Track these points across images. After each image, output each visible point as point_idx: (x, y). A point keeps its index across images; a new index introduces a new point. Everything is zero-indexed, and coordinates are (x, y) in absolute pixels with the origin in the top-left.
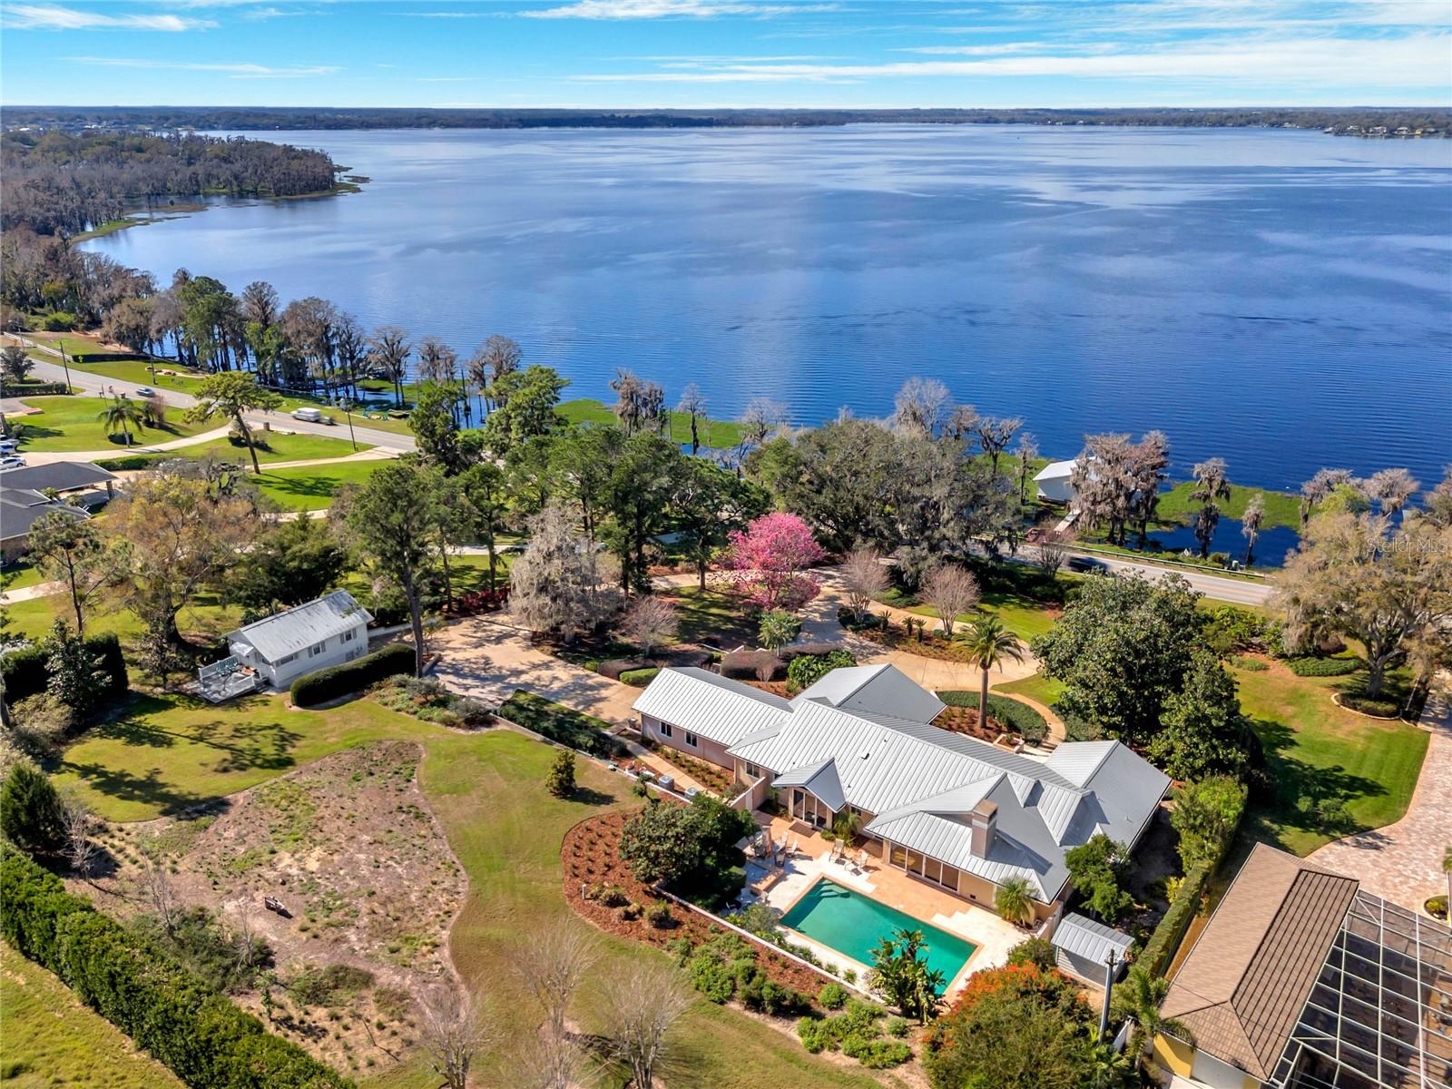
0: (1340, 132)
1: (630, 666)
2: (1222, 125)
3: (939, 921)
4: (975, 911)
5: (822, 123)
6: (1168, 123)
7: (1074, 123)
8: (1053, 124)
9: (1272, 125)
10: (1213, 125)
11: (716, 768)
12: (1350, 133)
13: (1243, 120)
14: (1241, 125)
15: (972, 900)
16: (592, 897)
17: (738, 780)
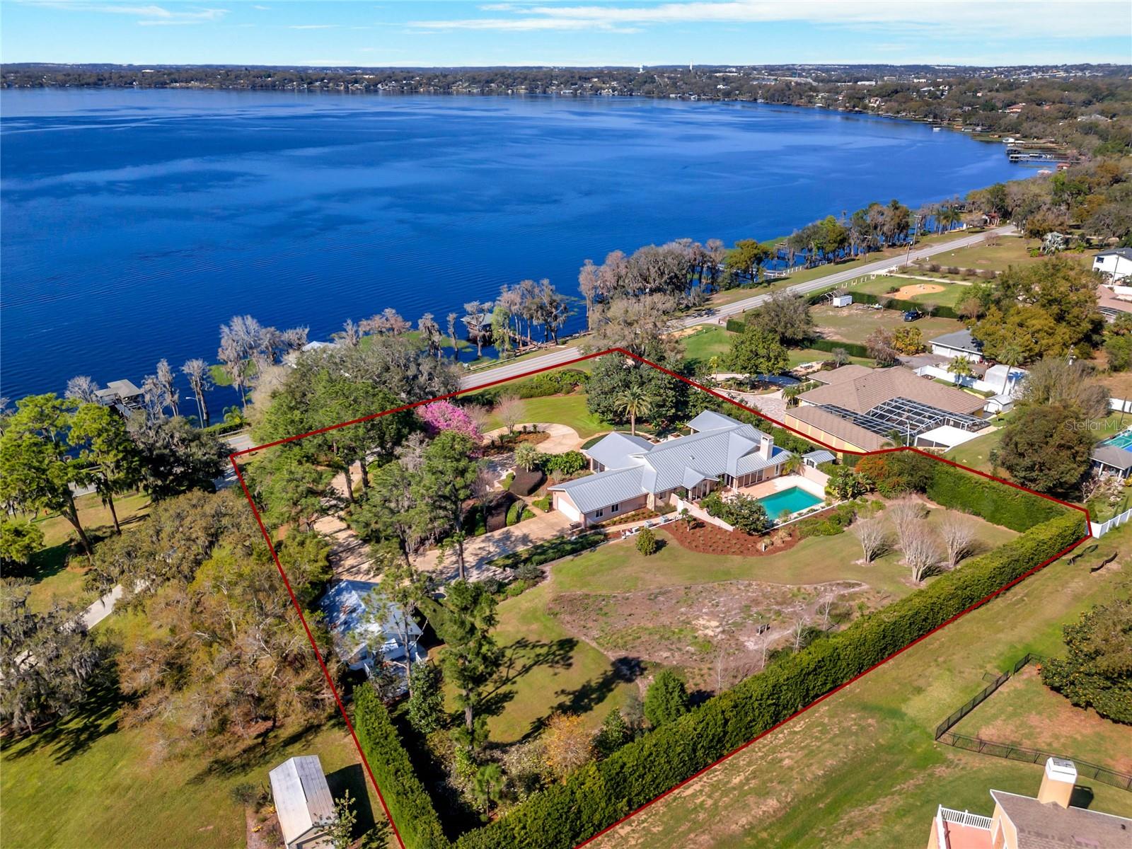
3: (778, 489)
11: (633, 513)
15: (768, 479)
16: (766, 547)
17: (655, 506)
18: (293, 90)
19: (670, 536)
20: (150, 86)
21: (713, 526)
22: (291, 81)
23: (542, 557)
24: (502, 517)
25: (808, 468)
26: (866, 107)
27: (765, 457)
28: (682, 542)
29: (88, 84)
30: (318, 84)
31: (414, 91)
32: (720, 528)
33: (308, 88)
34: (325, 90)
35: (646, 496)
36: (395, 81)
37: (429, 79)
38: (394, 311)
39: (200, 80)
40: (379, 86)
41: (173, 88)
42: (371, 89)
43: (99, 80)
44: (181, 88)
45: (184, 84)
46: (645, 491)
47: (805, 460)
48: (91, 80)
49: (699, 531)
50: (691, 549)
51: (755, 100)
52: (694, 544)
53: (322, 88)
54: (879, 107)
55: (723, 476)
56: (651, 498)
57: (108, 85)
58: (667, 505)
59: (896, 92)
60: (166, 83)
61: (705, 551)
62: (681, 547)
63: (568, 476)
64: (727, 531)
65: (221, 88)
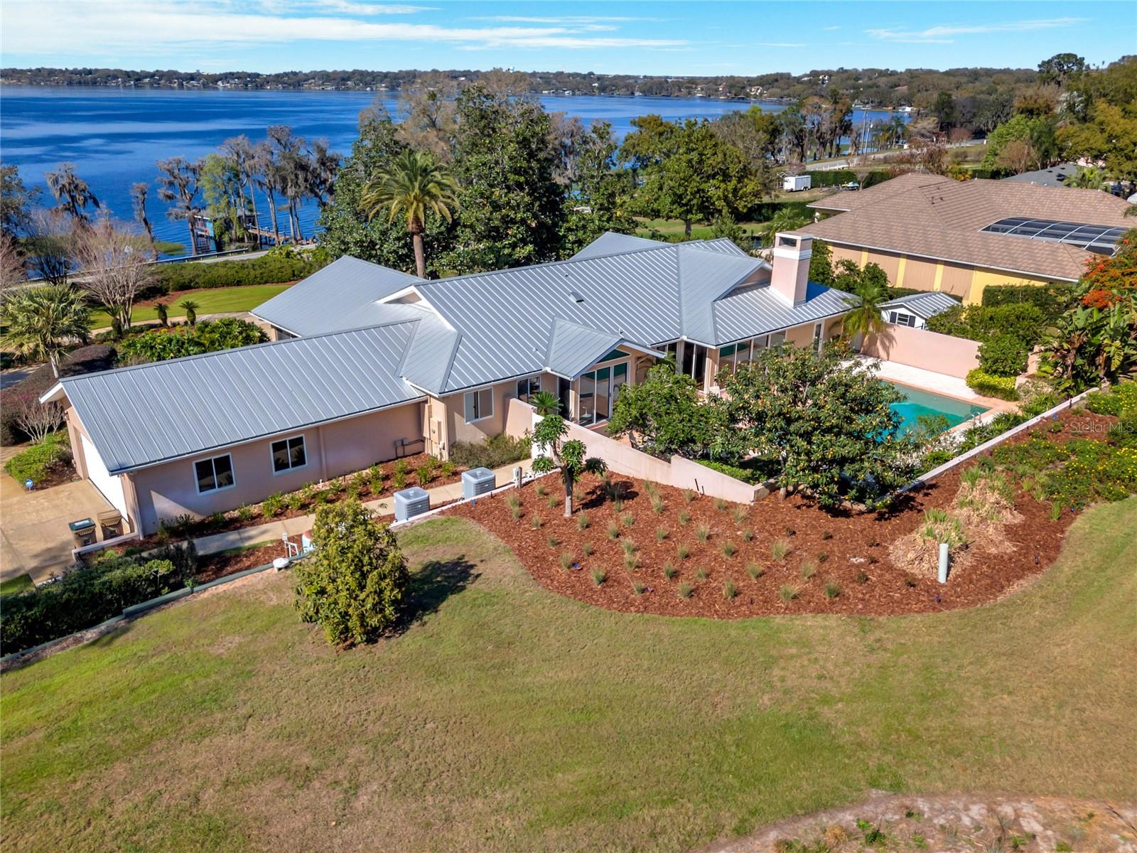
17: (453, 446)
18: (118, 86)
19: (491, 540)
21: (670, 493)
22: (116, 78)
25: (899, 331)
26: (748, 95)
27: (789, 301)
28: (537, 565)
30: (147, 80)
32: (696, 499)
33: (134, 85)
35: (418, 408)
40: (220, 83)
42: (210, 84)
46: (409, 390)
47: (886, 316)
49: (615, 516)
50: (583, 595)
51: (633, 94)
52: (595, 571)
53: (151, 84)
54: (761, 94)
55: (673, 347)
56: (437, 414)
58: (497, 438)
59: (777, 80)
61: (650, 600)
62: (533, 590)
64: (728, 507)
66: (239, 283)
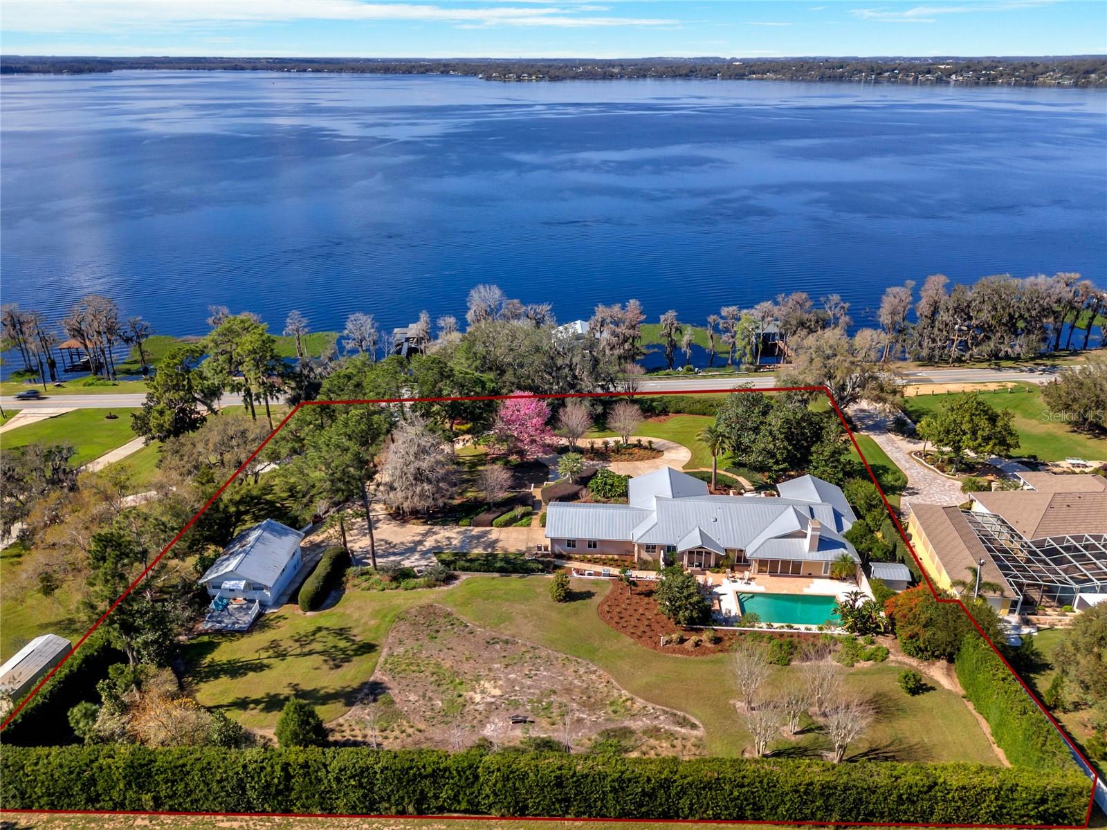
0: (489, 78)
1: (495, 515)
2: (410, 73)
3: (807, 591)
4: (816, 581)
5: (91, 71)
6: (373, 71)
7: (305, 71)
8: (289, 71)
9: (442, 72)
10: (404, 73)
11: (616, 557)
12: (495, 79)
13: (423, 69)
14: (422, 73)
15: (810, 576)
16: (667, 642)
17: (639, 558)
18: (859, 81)
20: (730, 78)
22: (861, 72)
23: (467, 564)
24: (491, 516)
25: (864, 579)
28: (605, 602)
29: (680, 75)
30: (887, 74)
31: (991, 82)
33: (875, 79)
34: (893, 81)
35: (632, 543)
36: (973, 71)
37: (1015, 69)
38: (638, 303)
39: (775, 72)
40: (953, 76)
41: (749, 79)
42: (942, 80)
43: (691, 71)
44: (757, 79)
45: (760, 76)
46: (630, 537)
48: (684, 72)
50: (600, 613)
52: (611, 609)
53: (889, 77)
55: (738, 551)
56: (635, 547)
57: (696, 77)
58: (656, 561)
60: (744, 75)
61: (610, 619)
62: (596, 607)
63: (604, 499)
65: (791, 80)
66: (704, 414)
